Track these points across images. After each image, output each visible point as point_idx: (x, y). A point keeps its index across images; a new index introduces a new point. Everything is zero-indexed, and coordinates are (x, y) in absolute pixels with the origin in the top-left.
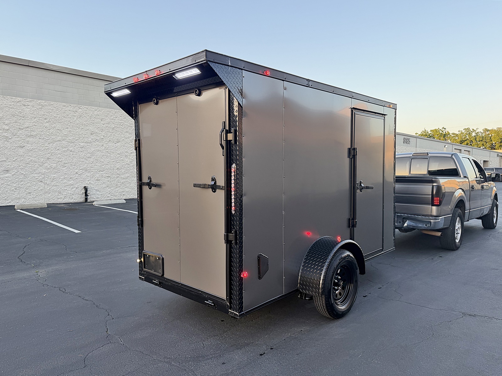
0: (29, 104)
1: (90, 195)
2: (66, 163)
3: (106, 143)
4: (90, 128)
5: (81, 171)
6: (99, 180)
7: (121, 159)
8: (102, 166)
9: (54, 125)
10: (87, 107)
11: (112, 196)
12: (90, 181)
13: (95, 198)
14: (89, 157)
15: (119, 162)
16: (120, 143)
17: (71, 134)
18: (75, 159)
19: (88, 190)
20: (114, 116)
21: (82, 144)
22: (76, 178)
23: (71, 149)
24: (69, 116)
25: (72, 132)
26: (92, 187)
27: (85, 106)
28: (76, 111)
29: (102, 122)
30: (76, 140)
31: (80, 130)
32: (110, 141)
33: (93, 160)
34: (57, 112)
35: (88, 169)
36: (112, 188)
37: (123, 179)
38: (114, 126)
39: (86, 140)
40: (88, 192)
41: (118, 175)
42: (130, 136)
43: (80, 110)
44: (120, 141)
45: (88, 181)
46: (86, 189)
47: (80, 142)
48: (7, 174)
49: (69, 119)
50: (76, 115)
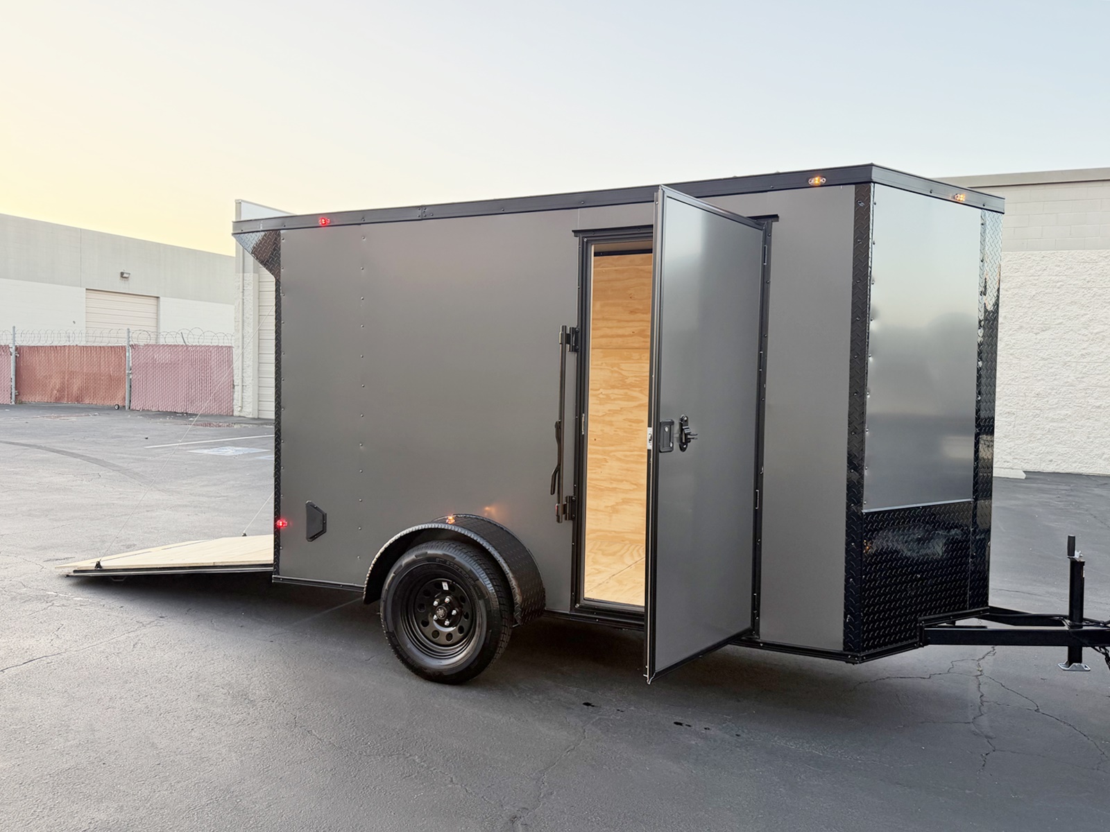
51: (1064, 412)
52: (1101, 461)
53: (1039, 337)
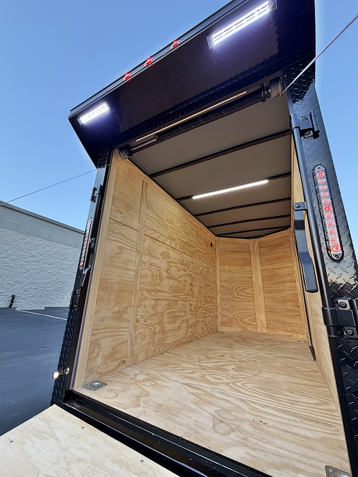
1: (16, 302)
2: (3, 275)
3: (42, 264)
4: (32, 252)
5: (14, 282)
6: (28, 291)
7: (50, 276)
8: (34, 280)
9: (2, 246)
10: (34, 237)
11: (34, 304)
12: (19, 291)
13: (19, 305)
14: (24, 273)
15: (48, 279)
16: (52, 265)
17: (15, 254)
18: (12, 273)
19: (15, 298)
20: (53, 247)
21: (22, 263)
22: (8, 288)
23: (11, 265)
24: (18, 241)
25: (16, 253)
26: (20, 296)
27: (33, 237)
28: (25, 239)
29: (43, 250)
30: (18, 259)
31: (23, 252)
32: (45, 263)
33: (27, 275)
34: (9, 237)
35: (21, 281)
36: (36, 298)
37: (47, 291)
38: (51, 253)
39: (26, 260)
40: (14, 300)
41: (44, 288)
42: (61, 261)
43: (28, 239)
44: (52, 264)
45: (18, 290)
46: (13, 297)
47: (20, 261)
49: (17, 244)
50: (24, 242)
51: (51, 289)
52: (57, 303)
53: (49, 266)
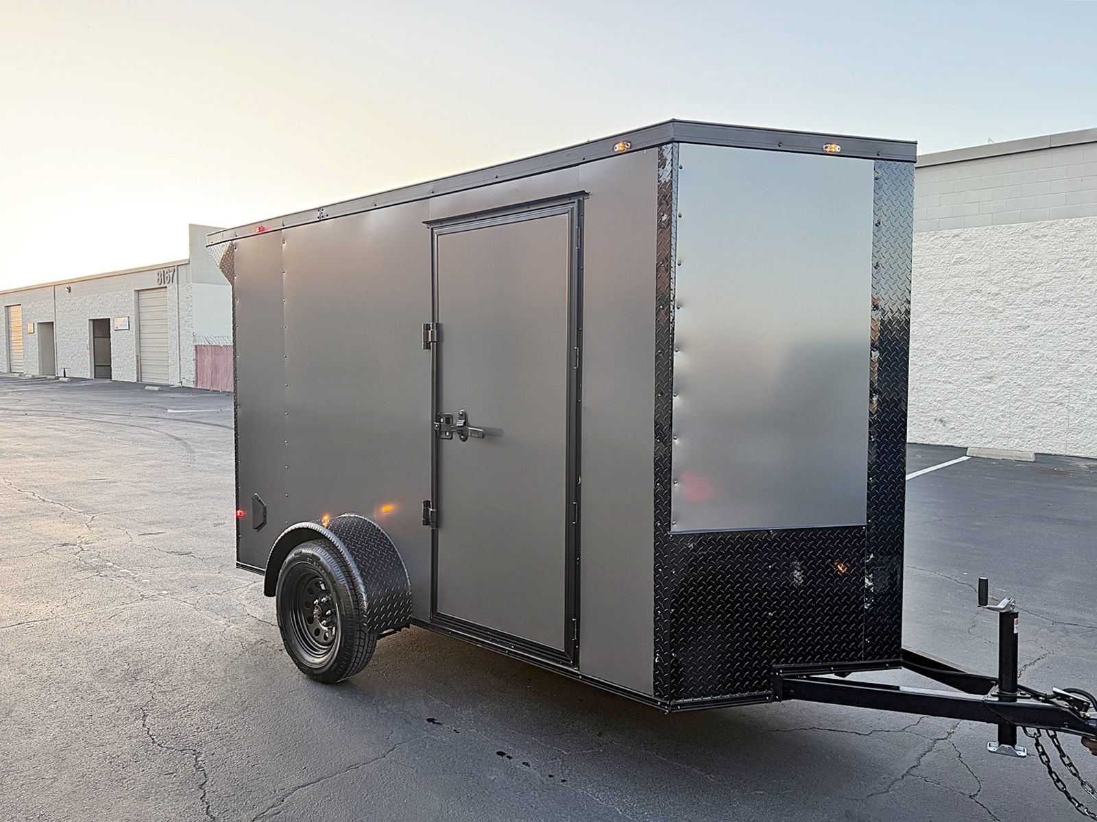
0: (1047, 231)
48: (990, 385)
